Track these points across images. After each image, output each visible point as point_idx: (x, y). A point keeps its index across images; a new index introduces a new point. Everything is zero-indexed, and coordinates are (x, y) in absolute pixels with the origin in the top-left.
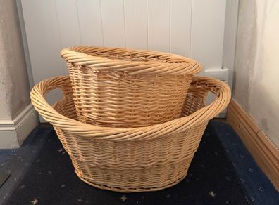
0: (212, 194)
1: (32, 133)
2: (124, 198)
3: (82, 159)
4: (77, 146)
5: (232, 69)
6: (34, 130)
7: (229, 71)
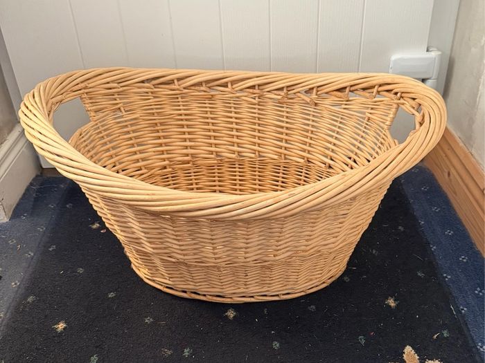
0: (391, 302)
1: (28, 190)
2: (231, 314)
3: (148, 248)
4: (135, 225)
5: (449, 52)
6: (31, 184)
7: (442, 57)
